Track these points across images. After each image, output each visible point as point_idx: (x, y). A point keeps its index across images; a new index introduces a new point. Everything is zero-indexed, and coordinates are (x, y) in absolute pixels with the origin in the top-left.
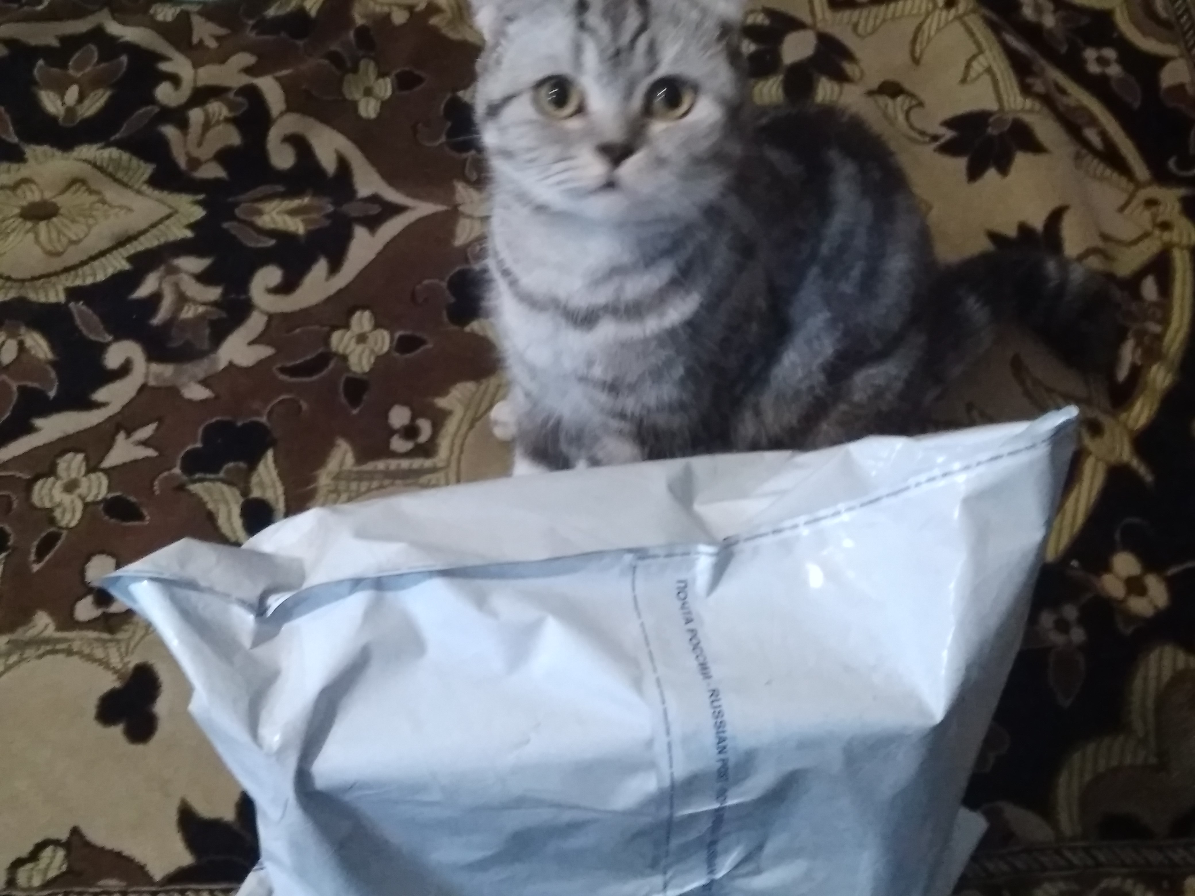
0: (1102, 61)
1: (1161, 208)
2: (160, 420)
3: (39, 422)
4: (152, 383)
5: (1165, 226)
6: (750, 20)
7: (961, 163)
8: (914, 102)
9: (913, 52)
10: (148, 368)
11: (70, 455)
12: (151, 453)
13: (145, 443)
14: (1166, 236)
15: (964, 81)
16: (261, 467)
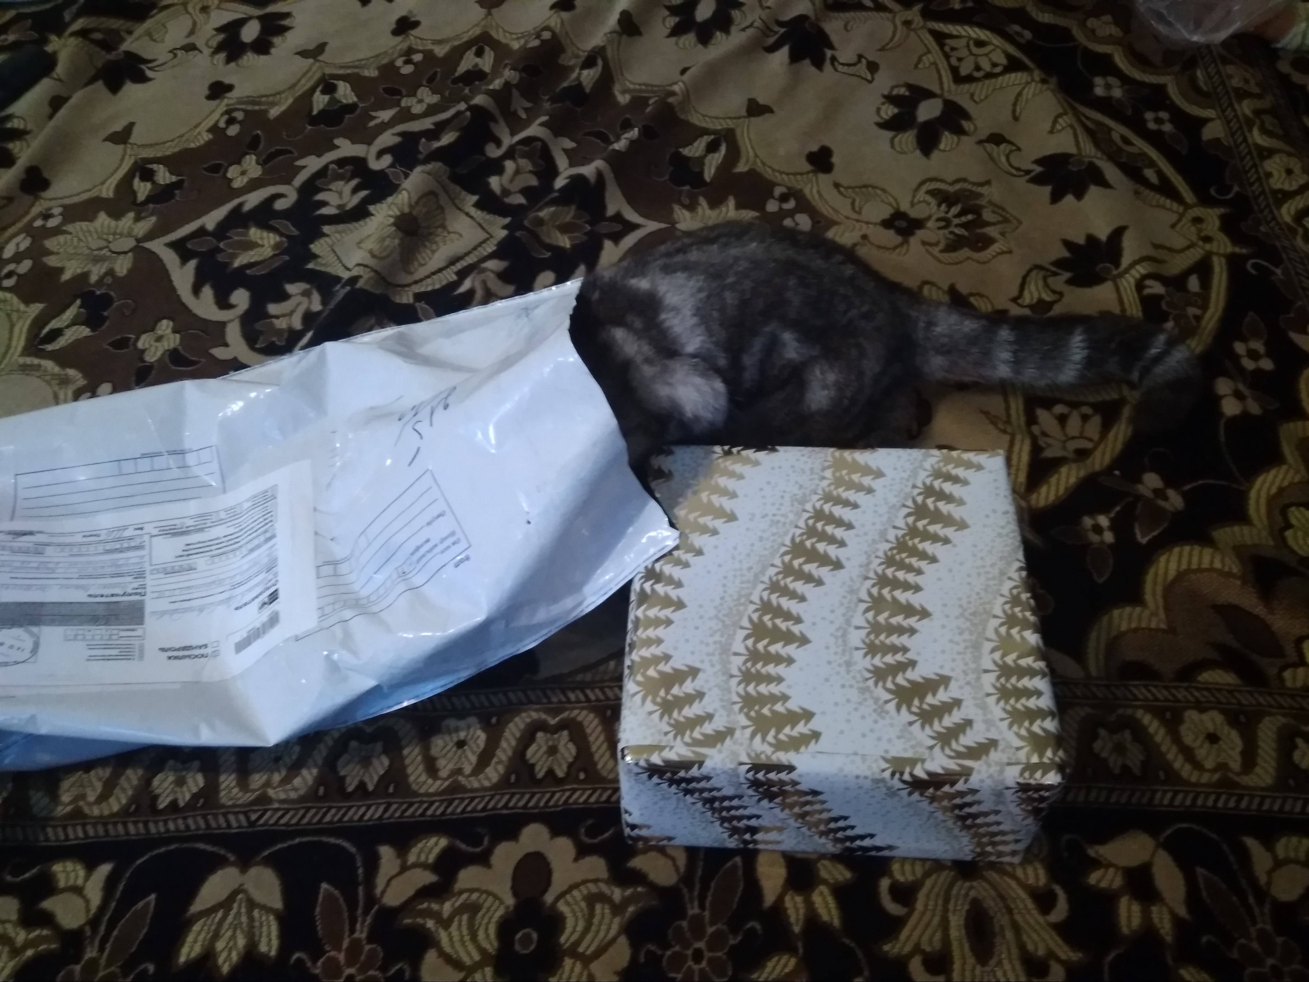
0: (1158, 121)
1: (1204, 226)
5: (1207, 239)
6: (895, 92)
7: (1047, 190)
8: (1014, 148)
9: (1014, 111)
14: (1208, 247)
15: (1051, 132)
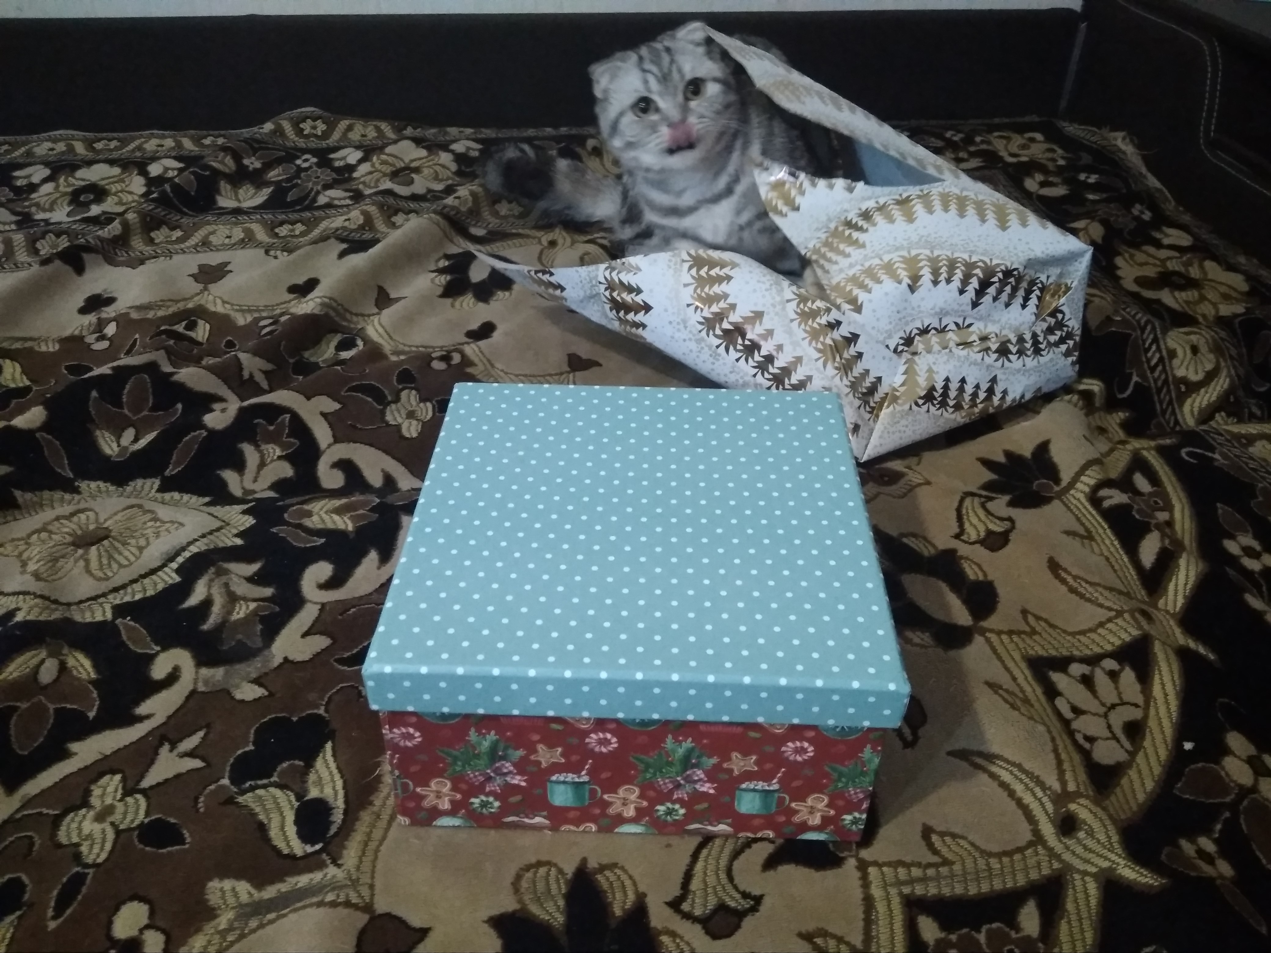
2: (208, 726)
3: (74, 747)
4: (201, 688)
10: (197, 673)
11: (107, 778)
12: (197, 763)
13: (191, 754)
16: (319, 763)
